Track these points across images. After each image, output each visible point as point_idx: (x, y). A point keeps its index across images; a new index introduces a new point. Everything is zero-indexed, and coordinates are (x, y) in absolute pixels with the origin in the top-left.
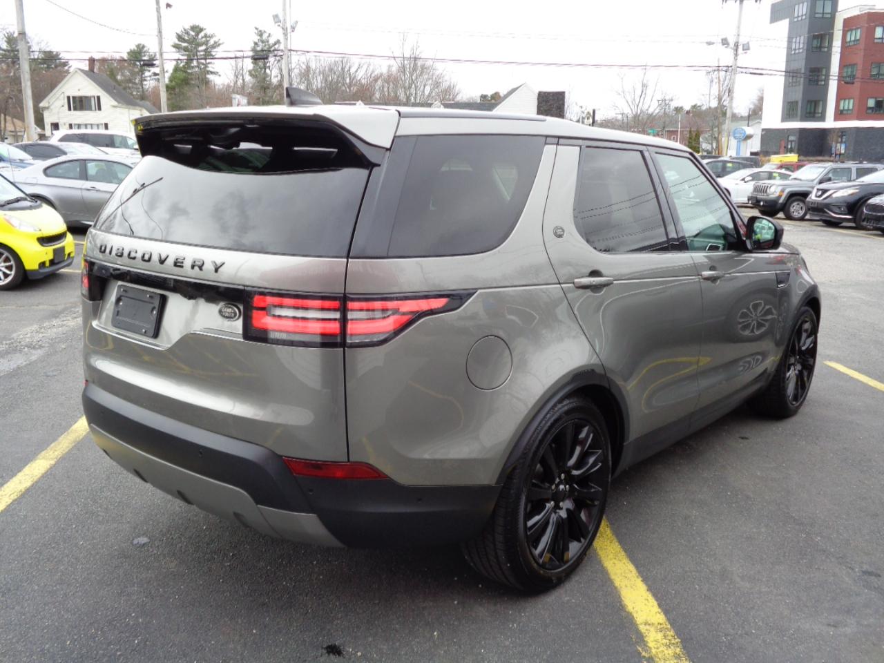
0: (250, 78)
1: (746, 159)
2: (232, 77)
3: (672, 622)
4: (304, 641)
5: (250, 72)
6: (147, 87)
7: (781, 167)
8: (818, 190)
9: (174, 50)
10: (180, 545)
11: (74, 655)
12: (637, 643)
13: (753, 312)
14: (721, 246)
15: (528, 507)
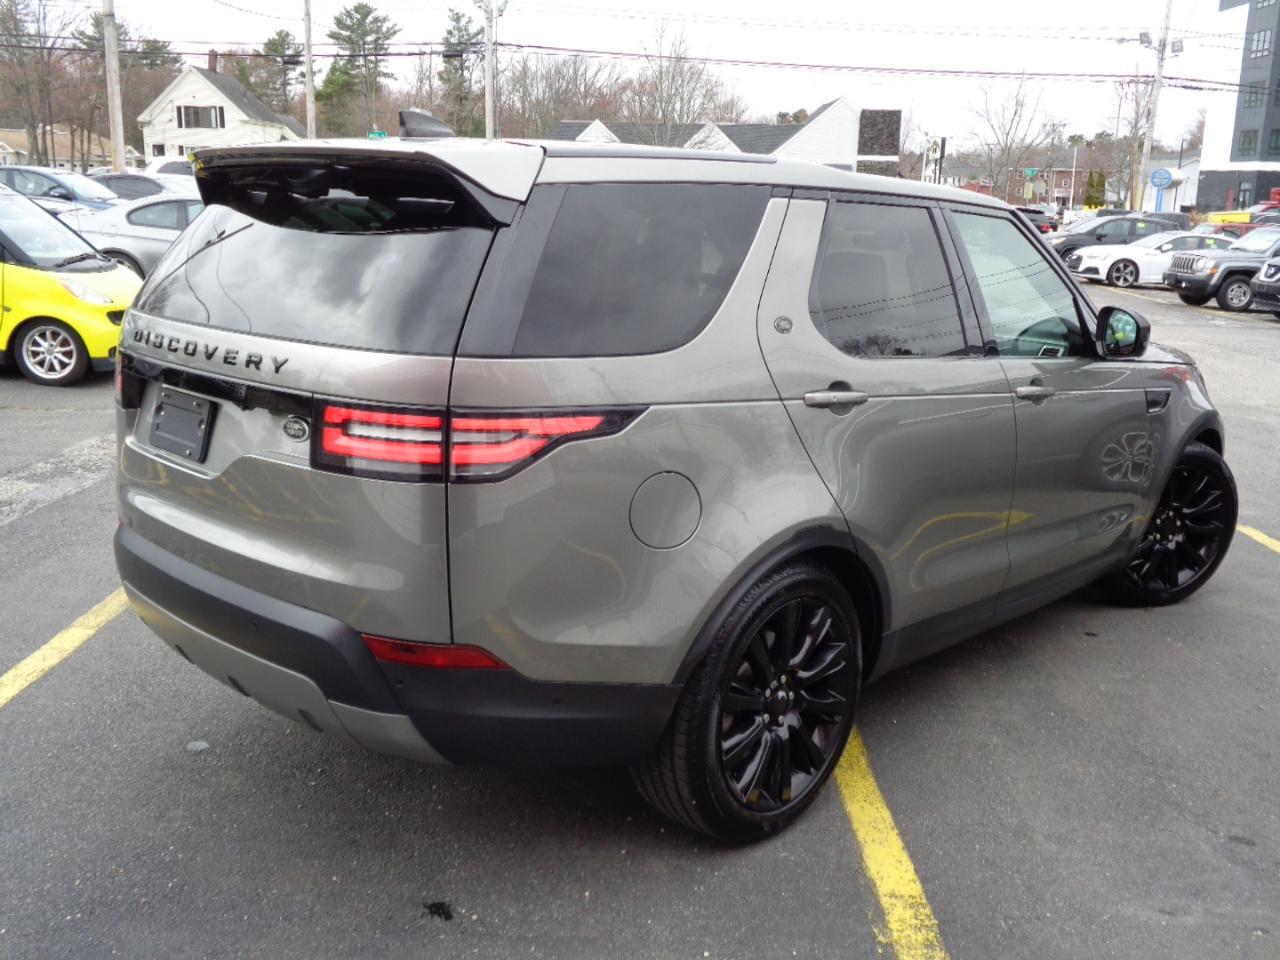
0: (440, 83)
1: (1170, 217)
2: (414, 81)
3: (931, 896)
4: (402, 895)
5: (440, 75)
6: (292, 94)
7: (1223, 229)
8: (1270, 266)
9: (332, 41)
10: (251, 754)
11: (83, 900)
12: (873, 922)
13: (1127, 448)
14: (1062, 350)
15: (724, 720)
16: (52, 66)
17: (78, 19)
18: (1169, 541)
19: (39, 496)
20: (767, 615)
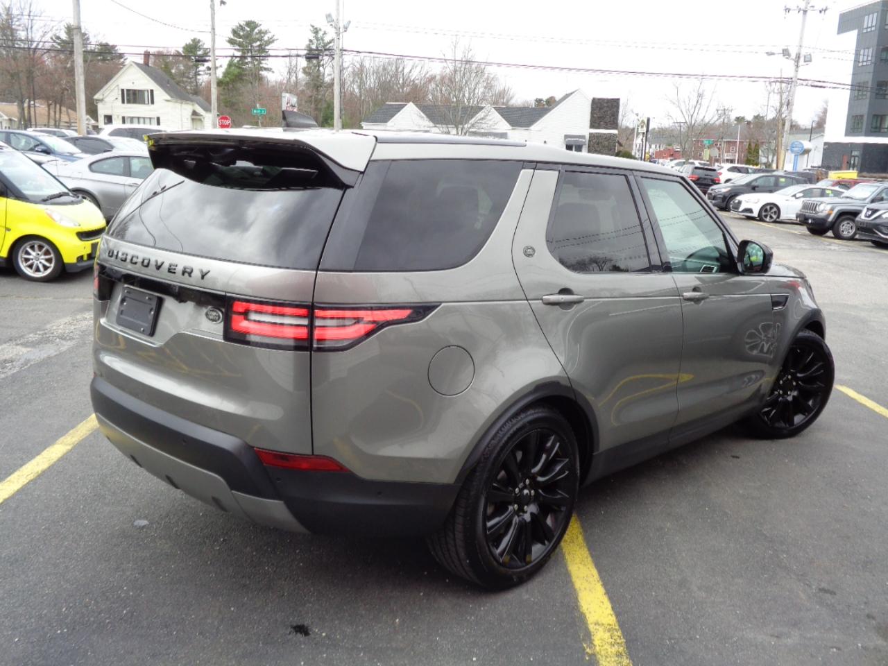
0: (303, 75)
1: (803, 174)
2: (286, 75)
3: (622, 624)
4: (277, 620)
5: (304, 71)
6: (201, 81)
7: (839, 183)
8: (868, 209)
9: (229, 45)
10: (176, 528)
11: (68, 621)
12: (583, 640)
13: (762, 333)
14: (715, 268)
15: (488, 508)
16: (35, 60)
17: (55, 28)
18: (788, 395)
19: (32, 357)
20: (517, 441)
